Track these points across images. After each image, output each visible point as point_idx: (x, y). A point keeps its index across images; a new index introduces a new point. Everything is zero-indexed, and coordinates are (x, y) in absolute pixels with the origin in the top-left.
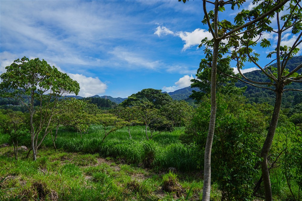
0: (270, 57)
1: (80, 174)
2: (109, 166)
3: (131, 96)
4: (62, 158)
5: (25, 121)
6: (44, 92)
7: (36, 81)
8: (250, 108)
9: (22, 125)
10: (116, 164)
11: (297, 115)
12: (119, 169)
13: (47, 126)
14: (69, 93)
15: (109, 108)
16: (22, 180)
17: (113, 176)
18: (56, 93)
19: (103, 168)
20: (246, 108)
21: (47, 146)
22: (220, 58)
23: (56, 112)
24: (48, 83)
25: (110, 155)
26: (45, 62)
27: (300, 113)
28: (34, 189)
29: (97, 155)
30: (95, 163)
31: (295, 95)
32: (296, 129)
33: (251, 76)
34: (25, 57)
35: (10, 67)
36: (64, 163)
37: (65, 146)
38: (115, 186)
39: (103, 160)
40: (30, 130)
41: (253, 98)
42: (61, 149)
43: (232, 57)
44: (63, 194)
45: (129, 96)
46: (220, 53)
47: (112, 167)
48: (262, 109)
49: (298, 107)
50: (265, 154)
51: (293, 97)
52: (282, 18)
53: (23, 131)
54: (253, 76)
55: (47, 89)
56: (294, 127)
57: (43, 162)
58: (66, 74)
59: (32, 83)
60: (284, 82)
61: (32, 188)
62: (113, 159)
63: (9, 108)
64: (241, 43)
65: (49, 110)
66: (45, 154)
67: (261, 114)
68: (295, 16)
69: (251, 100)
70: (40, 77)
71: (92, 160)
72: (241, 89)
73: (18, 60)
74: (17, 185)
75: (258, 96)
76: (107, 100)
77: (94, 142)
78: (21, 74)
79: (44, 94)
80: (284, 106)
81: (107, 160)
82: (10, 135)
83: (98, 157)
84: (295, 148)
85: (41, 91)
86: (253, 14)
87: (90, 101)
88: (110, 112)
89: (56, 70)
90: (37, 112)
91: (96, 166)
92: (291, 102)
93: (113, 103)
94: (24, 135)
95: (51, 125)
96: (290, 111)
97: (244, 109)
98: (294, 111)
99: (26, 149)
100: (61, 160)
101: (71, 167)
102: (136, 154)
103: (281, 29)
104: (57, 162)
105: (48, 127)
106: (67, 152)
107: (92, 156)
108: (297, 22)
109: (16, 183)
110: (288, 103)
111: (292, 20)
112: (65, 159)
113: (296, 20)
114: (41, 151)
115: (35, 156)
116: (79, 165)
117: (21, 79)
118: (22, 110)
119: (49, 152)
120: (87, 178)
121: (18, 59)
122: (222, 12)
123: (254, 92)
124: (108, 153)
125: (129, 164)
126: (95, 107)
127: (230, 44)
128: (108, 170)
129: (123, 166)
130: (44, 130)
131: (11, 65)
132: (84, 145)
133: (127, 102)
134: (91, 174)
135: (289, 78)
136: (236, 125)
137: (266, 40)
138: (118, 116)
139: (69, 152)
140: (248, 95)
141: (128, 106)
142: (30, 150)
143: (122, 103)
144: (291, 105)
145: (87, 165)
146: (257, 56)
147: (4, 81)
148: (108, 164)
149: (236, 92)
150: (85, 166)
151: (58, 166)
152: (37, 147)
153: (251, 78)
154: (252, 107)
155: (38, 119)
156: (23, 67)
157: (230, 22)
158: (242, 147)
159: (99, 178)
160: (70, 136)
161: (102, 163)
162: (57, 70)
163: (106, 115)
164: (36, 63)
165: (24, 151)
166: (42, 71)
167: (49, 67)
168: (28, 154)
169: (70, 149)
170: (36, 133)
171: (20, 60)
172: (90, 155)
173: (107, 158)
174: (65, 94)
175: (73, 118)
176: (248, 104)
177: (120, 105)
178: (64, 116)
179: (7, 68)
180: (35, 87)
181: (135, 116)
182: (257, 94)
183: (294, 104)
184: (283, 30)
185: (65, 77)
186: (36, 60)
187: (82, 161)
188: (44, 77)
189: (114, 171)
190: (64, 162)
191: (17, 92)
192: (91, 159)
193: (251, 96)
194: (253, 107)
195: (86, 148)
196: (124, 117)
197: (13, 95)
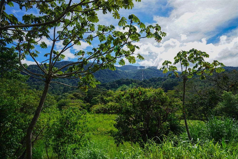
0: (47, 56)
8: (30, 93)
11: (63, 100)
20: (27, 93)
22: (4, 46)
27: (65, 99)
31: (64, 87)
32: (57, 110)
33: (36, 68)
41: (36, 86)
43: (16, 48)
46: (5, 42)
48: (40, 95)
49: (64, 95)
50: (31, 130)
51: (63, 88)
52: (58, 32)
54: (38, 68)
56: (56, 109)
60: (52, 76)
64: (26, 39)
67: (39, 98)
68: (65, 34)
69: (34, 87)
72: (25, 77)
75: (39, 85)
80: (57, 94)
84: (55, 123)
86: (37, 21)
92: (61, 92)
96: (59, 98)
97: (26, 93)
98: (62, 98)
103: (55, 39)
108: (66, 38)
110: (59, 92)
111: (64, 36)
113: (66, 37)
122: (11, 7)
123: (37, 81)
127: (15, 37)
135: (55, 75)
136: (7, 106)
137: (45, 43)
140: (32, 82)
144: (61, 94)
146: (38, 53)
149: (19, 78)
153: (36, 70)
154: (32, 92)
157: (17, 18)
158: (10, 126)
176: (30, 90)
182: (39, 83)
183: (63, 93)
184: (56, 40)
193: (34, 84)
194: (34, 92)
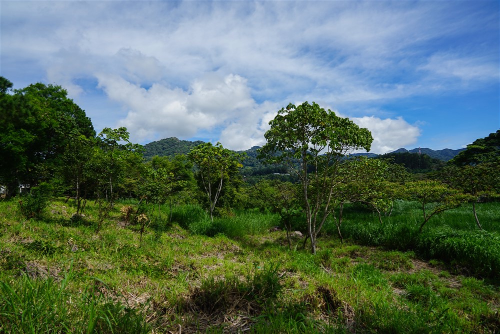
1: (383, 283)
2: (436, 276)
3: (472, 145)
4: (353, 254)
5: (297, 196)
6: (319, 150)
7: (307, 137)
9: (294, 201)
10: (451, 274)
12: (457, 285)
13: (326, 203)
14: (357, 149)
15: (428, 169)
16: (301, 279)
17: (448, 296)
18: (335, 151)
19: (426, 279)
21: (329, 233)
23: (337, 181)
24: (324, 137)
25: (437, 257)
26: (316, 106)
28: (319, 296)
29: (412, 254)
30: (409, 268)
34: (290, 104)
35: (274, 121)
36: (356, 262)
37: (356, 234)
38: (453, 315)
39: (424, 264)
40: (304, 208)
42: (349, 239)
44: (362, 312)
45: (469, 145)
47: (443, 279)
53: (296, 209)
55: (323, 147)
57: (326, 257)
58: (346, 119)
59: (303, 139)
61: (317, 294)
62: (443, 263)
63: (277, 177)
65: (327, 179)
66: (326, 245)
70: (312, 129)
71: (403, 262)
73: (282, 111)
74: (296, 285)
76: (422, 156)
77: (404, 231)
78: (287, 129)
79: (319, 154)
81: (431, 264)
82: (281, 215)
83: (414, 259)
85: (315, 150)
87: (391, 160)
88: (429, 177)
89: (332, 115)
90: (311, 182)
91: (410, 273)
93: (435, 161)
94: (298, 215)
95: (333, 201)
99: (301, 237)
100: (351, 257)
101: (368, 271)
102: (495, 260)
104: (346, 260)
105: (329, 204)
106: (359, 244)
107: (403, 256)
109: (294, 283)
112: (357, 255)
114: (322, 240)
115: (314, 246)
116: (381, 267)
117: (288, 135)
118: (292, 179)
119: (332, 242)
120: (397, 291)
121: (283, 109)
124: (433, 252)
125: (479, 278)
126: (401, 169)
128: (436, 284)
129: (466, 281)
130: (323, 209)
131: (275, 118)
132: (386, 236)
133: (466, 156)
134: (403, 285)
138: (448, 183)
139: (362, 244)
141: (468, 163)
142: (307, 238)
143: (454, 158)
145: (394, 270)
147: (268, 141)
148: (435, 273)
150: (390, 270)
151: (348, 266)
152: (316, 235)
155: (314, 192)
156: (289, 118)
159: (419, 295)
160: (362, 219)
161: (422, 270)
162: (334, 115)
163: (423, 182)
164: (304, 109)
165: (299, 239)
166: (314, 119)
167: (323, 111)
168: (305, 242)
169: (363, 241)
170: (312, 213)
171: (285, 109)
172: (398, 253)
173: (431, 262)
174: (349, 151)
175: (365, 189)
177: (449, 162)
178: (350, 186)
179: (270, 123)
180: (307, 145)
181: (486, 184)
185: (345, 123)
186: (304, 105)
187: (385, 261)
188: (318, 128)
189: (448, 287)
190: (356, 260)
191: (285, 155)
192: (401, 260)
195: (390, 239)
196: (460, 185)
197: (280, 159)
